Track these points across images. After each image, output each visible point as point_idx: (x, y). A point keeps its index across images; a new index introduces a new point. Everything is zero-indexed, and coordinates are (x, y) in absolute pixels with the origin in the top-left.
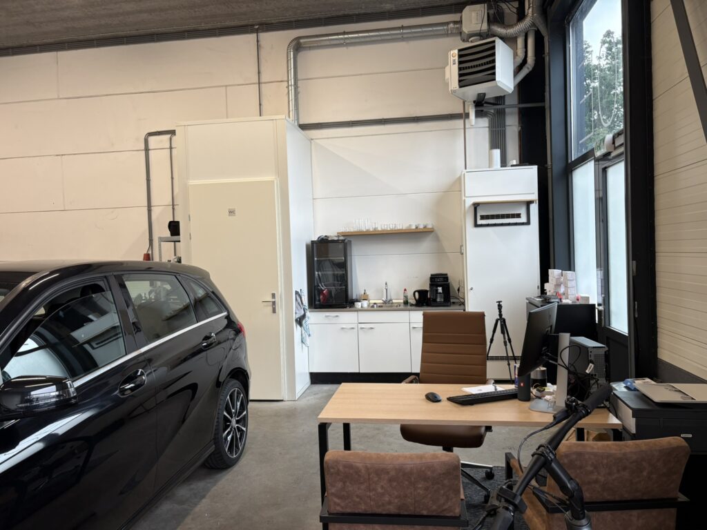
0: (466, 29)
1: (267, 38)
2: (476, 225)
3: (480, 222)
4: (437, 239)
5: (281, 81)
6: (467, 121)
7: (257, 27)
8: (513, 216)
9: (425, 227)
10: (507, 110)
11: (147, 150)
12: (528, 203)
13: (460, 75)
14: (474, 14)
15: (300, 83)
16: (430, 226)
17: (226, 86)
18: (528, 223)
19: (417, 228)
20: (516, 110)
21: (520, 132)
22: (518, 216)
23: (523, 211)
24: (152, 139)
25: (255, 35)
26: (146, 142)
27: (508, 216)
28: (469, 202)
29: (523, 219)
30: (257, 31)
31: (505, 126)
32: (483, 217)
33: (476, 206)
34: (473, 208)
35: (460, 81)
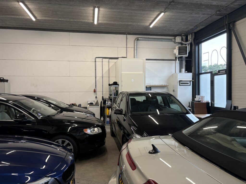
0: (177, 41)
1: (129, 36)
2: (180, 85)
3: (181, 85)
4: (168, 88)
5: (132, 48)
6: (176, 61)
7: (126, 33)
8: (187, 84)
9: (166, 85)
10: (183, 60)
11: (95, 61)
12: (190, 81)
13: (179, 52)
14: (179, 38)
15: (137, 48)
16: (167, 85)
17: (118, 47)
18: (190, 85)
19: (164, 85)
20: (185, 60)
21: (185, 65)
22: (188, 84)
23: (189, 83)
24: (97, 59)
25: (126, 35)
26: (95, 60)
27: (186, 84)
28: (179, 80)
29: (189, 84)
30: (127, 34)
31: (183, 63)
32: (181, 84)
33: (180, 81)
34: (179, 82)
35: (179, 54)
